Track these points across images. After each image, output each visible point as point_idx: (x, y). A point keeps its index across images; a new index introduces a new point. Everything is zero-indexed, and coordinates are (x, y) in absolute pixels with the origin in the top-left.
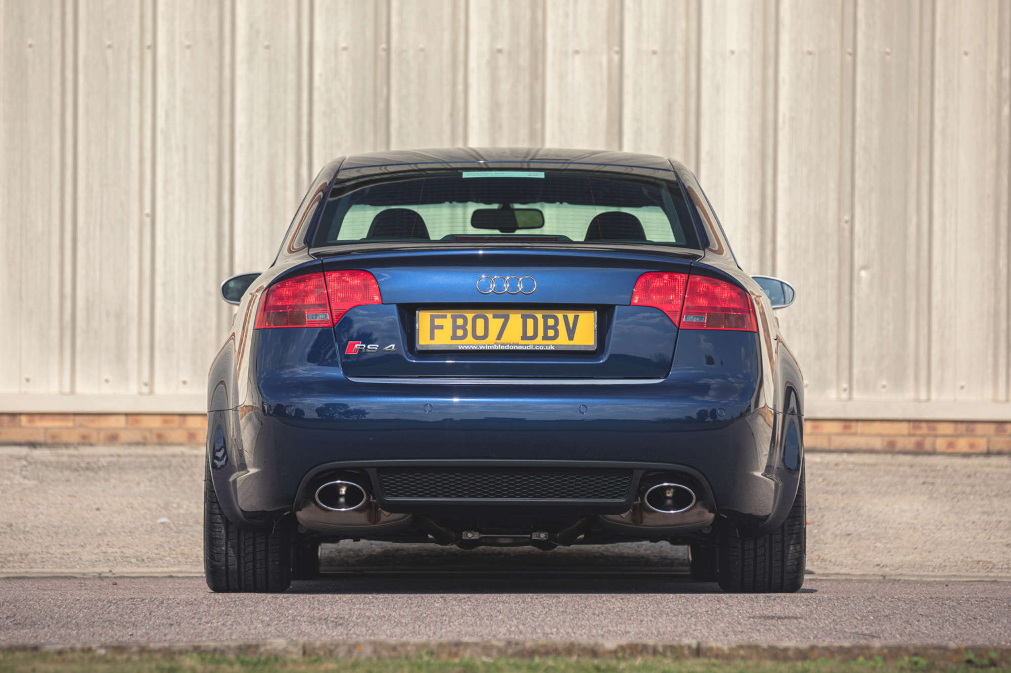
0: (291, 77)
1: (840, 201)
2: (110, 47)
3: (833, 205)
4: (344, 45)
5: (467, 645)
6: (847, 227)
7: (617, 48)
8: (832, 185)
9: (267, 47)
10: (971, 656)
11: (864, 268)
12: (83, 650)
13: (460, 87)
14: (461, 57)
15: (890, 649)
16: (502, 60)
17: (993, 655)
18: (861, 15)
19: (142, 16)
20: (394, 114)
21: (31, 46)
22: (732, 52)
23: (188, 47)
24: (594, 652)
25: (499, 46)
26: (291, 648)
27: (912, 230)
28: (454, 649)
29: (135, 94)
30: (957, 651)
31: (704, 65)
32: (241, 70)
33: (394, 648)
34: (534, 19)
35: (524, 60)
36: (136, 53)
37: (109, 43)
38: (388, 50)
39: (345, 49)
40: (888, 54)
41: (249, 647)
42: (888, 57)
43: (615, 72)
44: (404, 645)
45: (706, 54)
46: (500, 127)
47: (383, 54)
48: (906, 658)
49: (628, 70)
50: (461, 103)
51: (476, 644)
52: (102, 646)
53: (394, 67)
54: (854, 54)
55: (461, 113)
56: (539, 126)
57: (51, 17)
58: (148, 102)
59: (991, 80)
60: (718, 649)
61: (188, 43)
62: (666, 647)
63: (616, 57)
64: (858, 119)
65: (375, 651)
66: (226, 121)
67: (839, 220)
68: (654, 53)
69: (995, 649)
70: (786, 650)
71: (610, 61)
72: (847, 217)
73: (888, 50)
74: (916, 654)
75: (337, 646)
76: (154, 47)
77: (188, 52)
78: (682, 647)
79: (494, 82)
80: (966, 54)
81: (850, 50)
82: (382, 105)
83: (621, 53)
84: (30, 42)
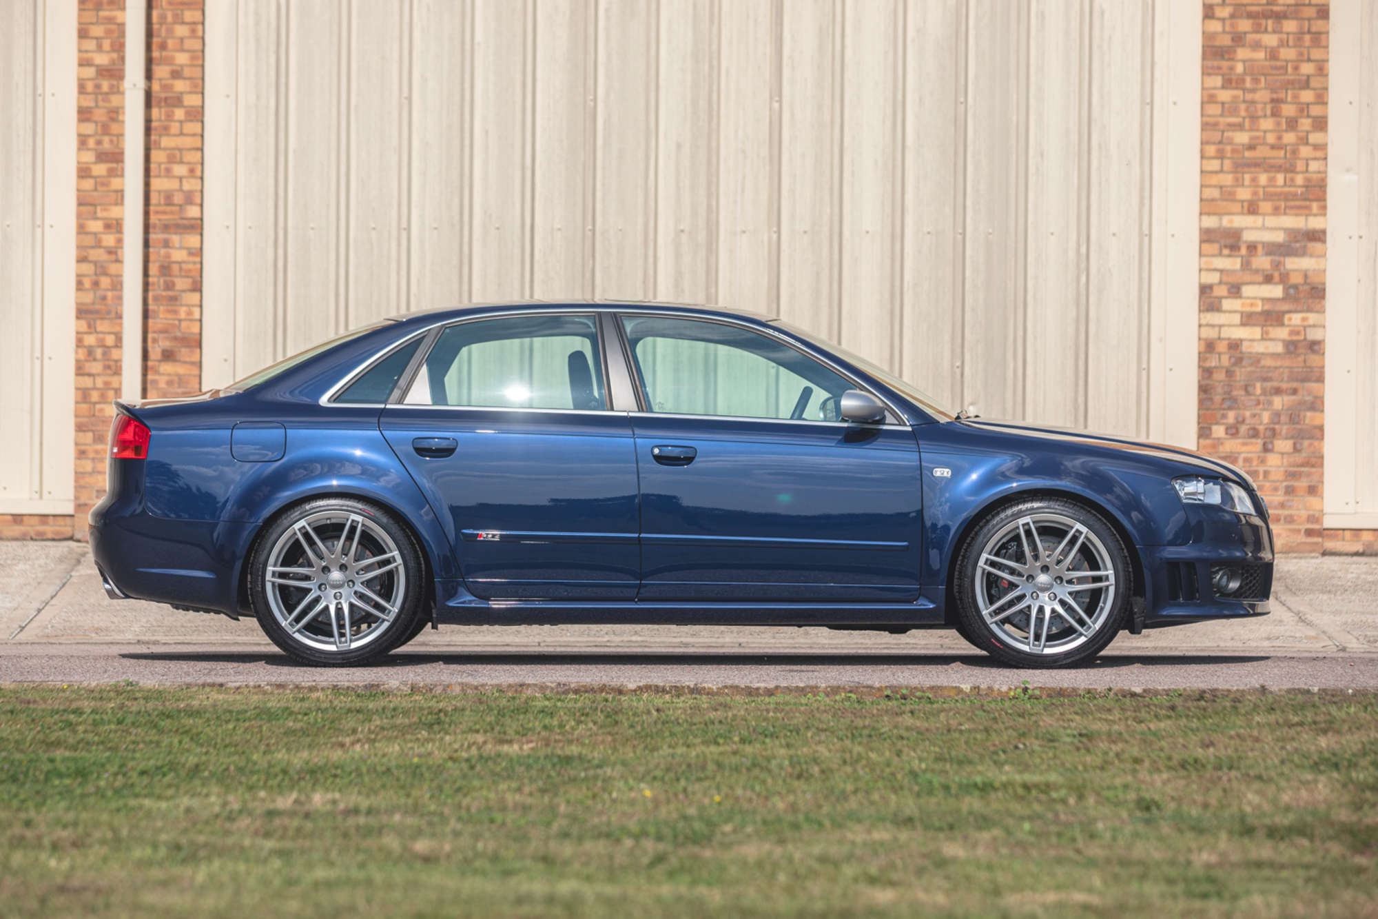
0: (517, 251)
1: (953, 351)
2: (374, 229)
3: (947, 354)
4: (559, 226)
5: (529, 685)
6: (958, 371)
7: (775, 229)
8: (947, 337)
9: (498, 228)
10: (888, 692)
11: (972, 404)
12: (255, 687)
13: (651, 260)
14: (651, 236)
15: (832, 688)
16: (684, 237)
17: (904, 691)
18: (969, 203)
19: (399, 205)
20: (598, 281)
21: (313, 229)
22: (867, 232)
23: (436, 228)
24: (620, 692)
25: (682, 227)
26: (402, 687)
27: (1010, 374)
28: (520, 689)
29: (394, 266)
30: (880, 689)
31: (844, 242)
32: (477, 246)
33: (476, 688)
34: (709, 206)
35: (702, 237)
36: (394, 233)
37: (373, 226)
38: (593, 231)
39: (559, 229)
40: (990, 234)
41: (373, 686)
42: (991, 236)
43: (774, 246)
44: (483, 685)
45: (846, 233)
46: (683, 291)
47: (590, 234)
48: (843, 694)
49: (784, 246)
50: (651, 272)
51: (535, 685)
52: (268, 685)
53: (598, 246)
54: (964, 234)
55: (652, 280)
56: (713, 290)
57: (328, 206)
58: (404, 273)
59: (1072, 254)
60: (709, 688)
61: (435, 225)
62: (671, 687)
63: (775, 236)
64: (968, 286)
65: (463, 690)
66: (465, 287)
67: (952, 366)
68: (805, 232)
69: (907, 688)
70: (758, 689)
71: (770, 238)
72: (958, 364)
73: (990, 231)
74: (851, 692)
75: (436, 686)
76: (408, 229)
77: (436, 231)
78: (683, 687)
79: (678, 256)
80: (1052, 234)
81: (960, 231)
82: (588, 275)
83: (779, 232)
84: (312, 225)
